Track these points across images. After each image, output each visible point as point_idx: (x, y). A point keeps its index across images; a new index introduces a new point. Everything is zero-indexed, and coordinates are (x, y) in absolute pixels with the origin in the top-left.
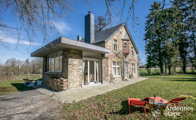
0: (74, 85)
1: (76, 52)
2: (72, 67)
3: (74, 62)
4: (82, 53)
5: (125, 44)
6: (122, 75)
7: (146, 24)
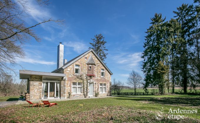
0: (35, 98)
1: (36, 77)
2: (33, 87)
3: (35, 83)
4: (42, 77)
5: (90, 67)
6: (84, 93)
7: (146, 40)
